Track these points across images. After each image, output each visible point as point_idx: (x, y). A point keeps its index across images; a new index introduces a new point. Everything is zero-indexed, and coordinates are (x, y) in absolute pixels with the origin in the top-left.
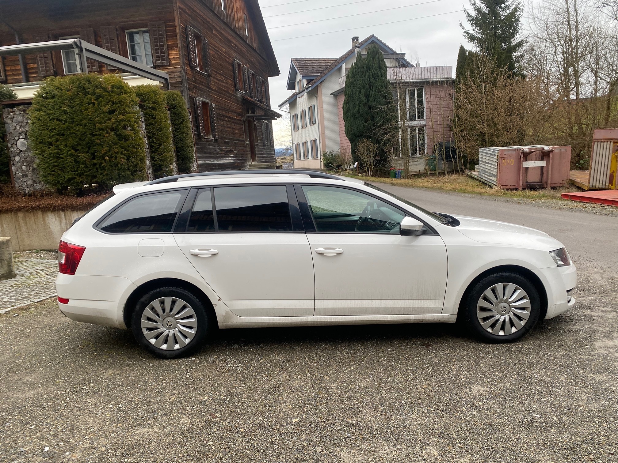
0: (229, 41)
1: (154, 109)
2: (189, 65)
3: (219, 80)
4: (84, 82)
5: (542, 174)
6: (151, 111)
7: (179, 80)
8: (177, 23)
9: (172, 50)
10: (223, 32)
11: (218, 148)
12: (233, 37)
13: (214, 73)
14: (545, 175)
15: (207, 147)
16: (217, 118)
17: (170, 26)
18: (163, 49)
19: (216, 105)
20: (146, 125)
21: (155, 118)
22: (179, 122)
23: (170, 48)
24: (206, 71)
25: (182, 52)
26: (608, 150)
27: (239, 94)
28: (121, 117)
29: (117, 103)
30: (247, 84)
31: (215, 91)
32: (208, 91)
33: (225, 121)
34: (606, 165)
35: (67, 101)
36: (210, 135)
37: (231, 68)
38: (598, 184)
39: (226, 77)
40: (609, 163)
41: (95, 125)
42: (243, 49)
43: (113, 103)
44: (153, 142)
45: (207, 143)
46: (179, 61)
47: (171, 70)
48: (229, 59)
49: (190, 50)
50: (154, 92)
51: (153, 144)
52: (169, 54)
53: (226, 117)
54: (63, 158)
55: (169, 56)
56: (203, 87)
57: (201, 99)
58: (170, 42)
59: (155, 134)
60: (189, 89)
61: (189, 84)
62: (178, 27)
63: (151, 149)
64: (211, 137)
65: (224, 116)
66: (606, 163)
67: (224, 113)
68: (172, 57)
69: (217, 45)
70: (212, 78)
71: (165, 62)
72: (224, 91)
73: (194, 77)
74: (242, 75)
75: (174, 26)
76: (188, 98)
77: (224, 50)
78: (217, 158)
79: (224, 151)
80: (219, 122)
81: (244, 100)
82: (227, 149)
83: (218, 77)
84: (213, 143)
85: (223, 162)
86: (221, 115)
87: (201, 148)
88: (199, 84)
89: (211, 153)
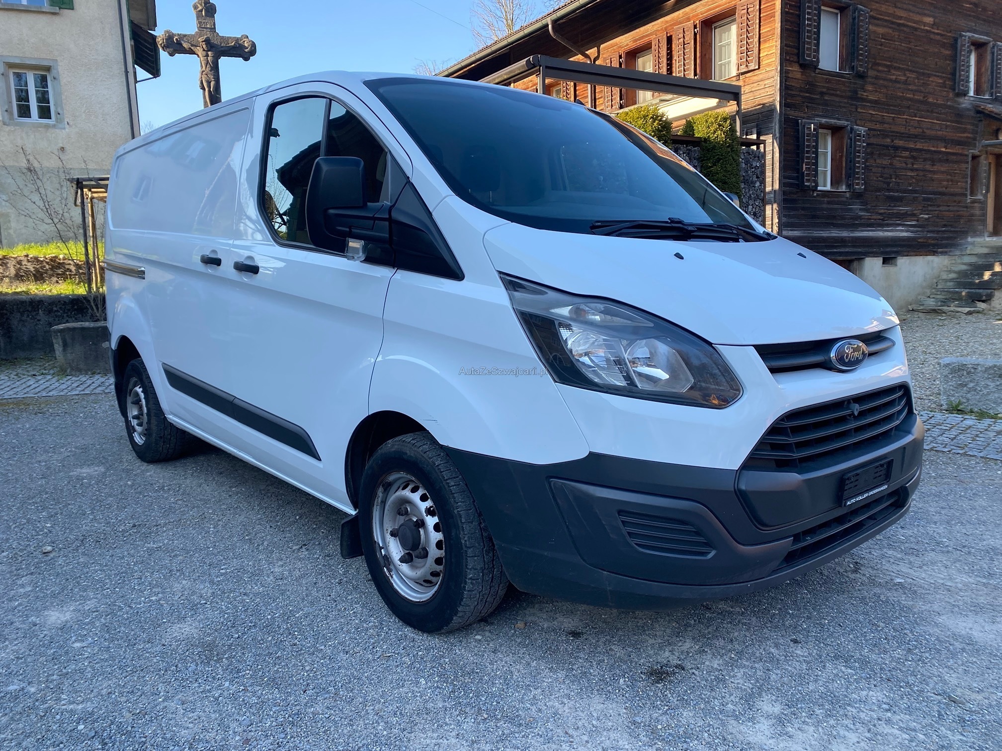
2: (800, 62)
3: (894, 81)
7: (770, 92)
9: (765, 41)
11: (860, 209)
13: (881, 69)
15: (825, 206)
16: (867, 153)
18: (752, 43)
19: (869, 130)
23: (763, 39)
24: (855, 68)
25: (781, 43)
27: (967, 102)
31: (876, 102)
32: (852, 104)
33: (900, 157)
36: (842, 185)
37: (946, 52)
39: (923, 73)
45: (825, 199)
46: (774, 59)
47: (761, 77)
48: (940, 34)
49: (803, 35)
52: (759, 50)
53: (906, 149)
55: (759, 53)
56: (837, 99)
57: (822, 120)
58: (764, 28)
60: (788, 105)
61: (789, 96)
64: (840, 189)
65: (897, 148)
67: (899, 143)
68: (765, 54)
69: (904, 14)
70: (870, 79)
71: (752, 66)
72: (909, 99)
76: (780, 121)
77: (929, 20)
78: (853, 226)
79: (881, 214)
80: (878, 161)
81: (978, 112)
82: (895, 211)
83: (893, 75)
84: (844, 199)
85: (871, 234)
86: (887, 147)
87: (803, 209)
88: (822, 94)
89: (834, 217)
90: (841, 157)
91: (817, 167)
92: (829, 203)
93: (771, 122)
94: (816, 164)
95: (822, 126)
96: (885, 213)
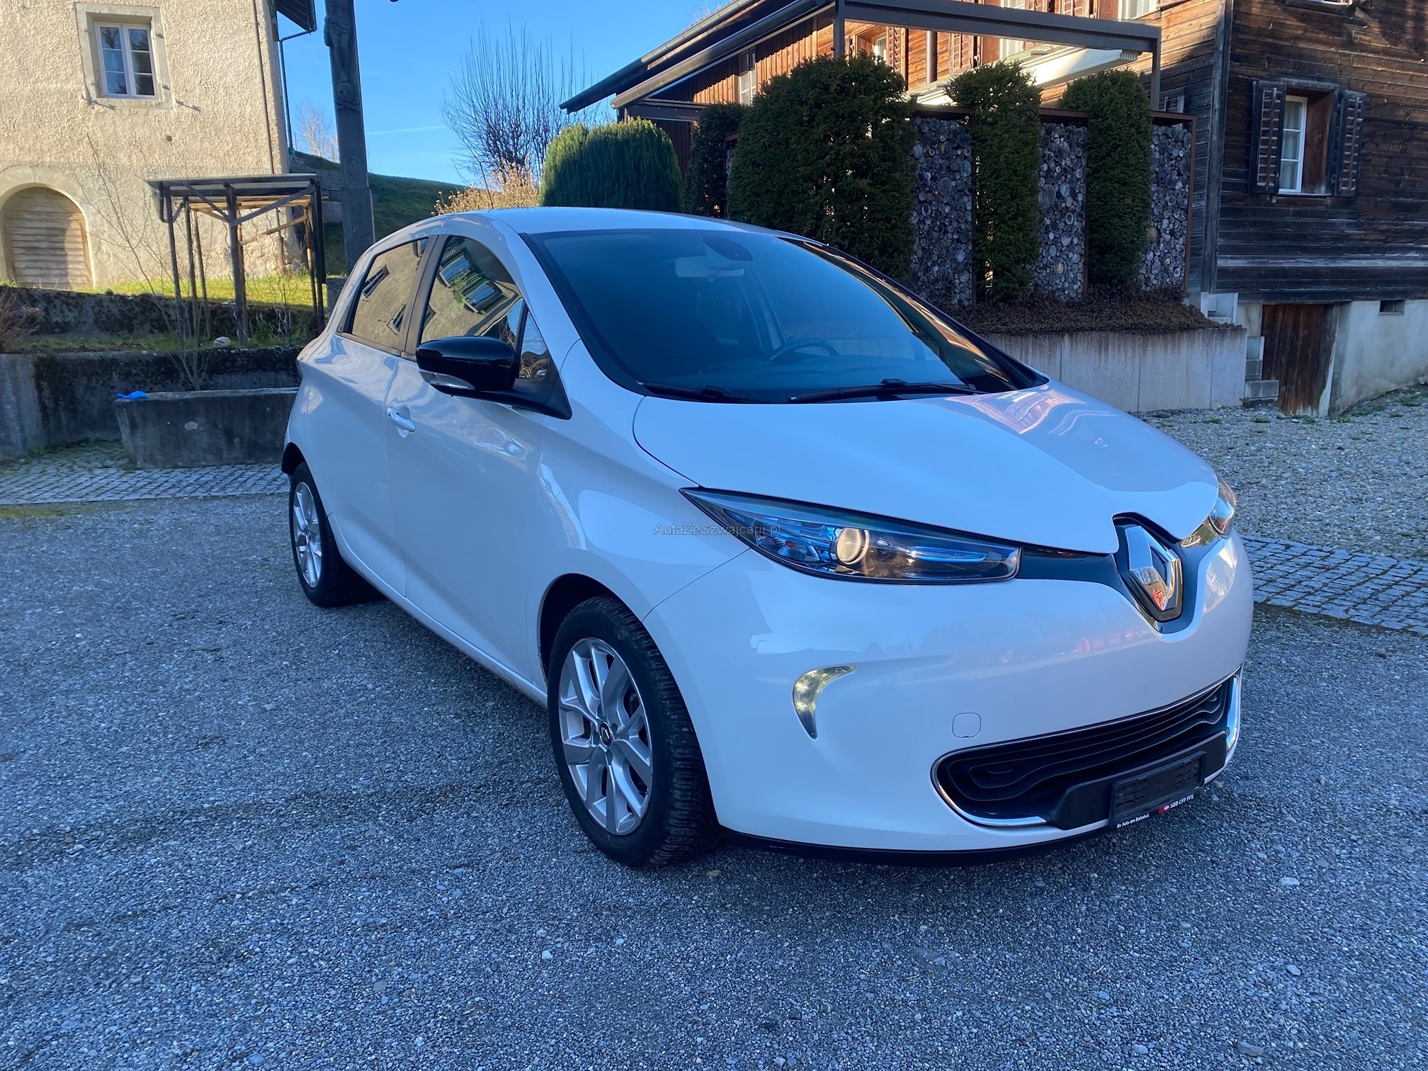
7: (1209, 36)
11: (1348, 224)
15: (1289, 219)
19: (1374, 96)
31: (1384, 51)
32: (1343, 55)
36: (1320, 186)
45: (1291, 209)
47: (1195, 12)
57: (1295, 81)
60: (1238, 58)
61: (1239, 43)
64: (1321, 191)
65: (1419, 127)
76: (1222, 83)
78: (1336, 252)
79: (1382, 232)
80: (1383, 146)
82: (1406, 227)
84: (1323, 208)
85: (1364, 263)
86: (1397, 123)
87: (1254, 224)
88: (1295, 38)
89: (1304, 237)
90: (1321, 140)
91: (1279, 157)
92: (1296, 214)
93: (1209, 85)
94: (1278, 153)
95: (1292, 91)
96: (1388, 230)
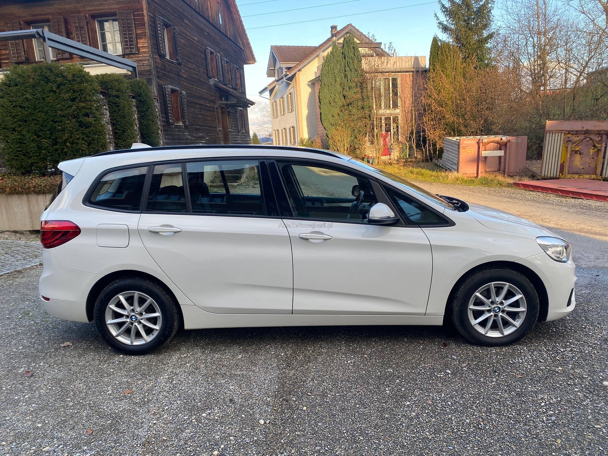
0: (202, 30)
1: (117, 97)
2: (158, 53)
3: (190, 68)
4: (46, 71)
5: (500, 163)
6: (115, 99)
7: (148, 68)
8: (145, 12)
9: (140, 38)
10: (195, 21)
11: (188, 135)
12: (205, 25)
13: (185, 61)
14: (502, 164)
15: (177, 133)
16: (187, 105)
17: (138, 15)
18: (132, 38)
19: (186, 93)
20: (110, 112)
21: (118, 106)
22: (145, 110)
23: (138, 37)
24: (177, 60)
25: (151, 41)
26: (559, 141)
27: (212, 82)
28: (83, 104)
29: (78, 92)
30: (221, 72)
31: (186, 78)
32: (178, 79)
33: (197, 108)
34: (557, 155)
35: (29, 89)
36: (180, 122)
37: (204, 56)
38: (549, 173)
39: (198, 66)
40: (560, 153)
41: (56, 112)
42: (217, 37)
43: (74, 91)
44: (117, 129)
45: (177, 130)
46: (147, 50)
47: (140, 58)
48: (201, 47)
49: (158, 39)
50: (117, 80)
51: (116, 131)
52: (137, 43)
53: (198, 104)
54: (25, 143)
55: (137, 45)
56: (174, 76)
57: (171, 87)
58: (139, 31)
59: (118, 121)
60: (158, 77)
61: (158, 72)
62: (146, 16)
63: (115, 136)
64: (181, 124)
65: (196, 103)
66: (557, 153)
67: (195, 100)
68: (141, 45)
69: (188, 34)
70: (182, 66)
71: (134, 51)
72: (195, 78)
73: (163, 65)
74: (215, 63)
75: (143, 15)
76: (156, 86)
77: (196, 38)
78: (187, 144)
79: (194, 137)
80: (190, 109)
81: (216, 87)
83: (189, 65)
84: (182, 129)
86: (192, 102)
87: (170, 135)
88: (168, 72)
89: (181, 139)
90: (177, 106)
91: (172, 112)
93: (152, 85)
94: (172, 110)
96: (196, 137)
